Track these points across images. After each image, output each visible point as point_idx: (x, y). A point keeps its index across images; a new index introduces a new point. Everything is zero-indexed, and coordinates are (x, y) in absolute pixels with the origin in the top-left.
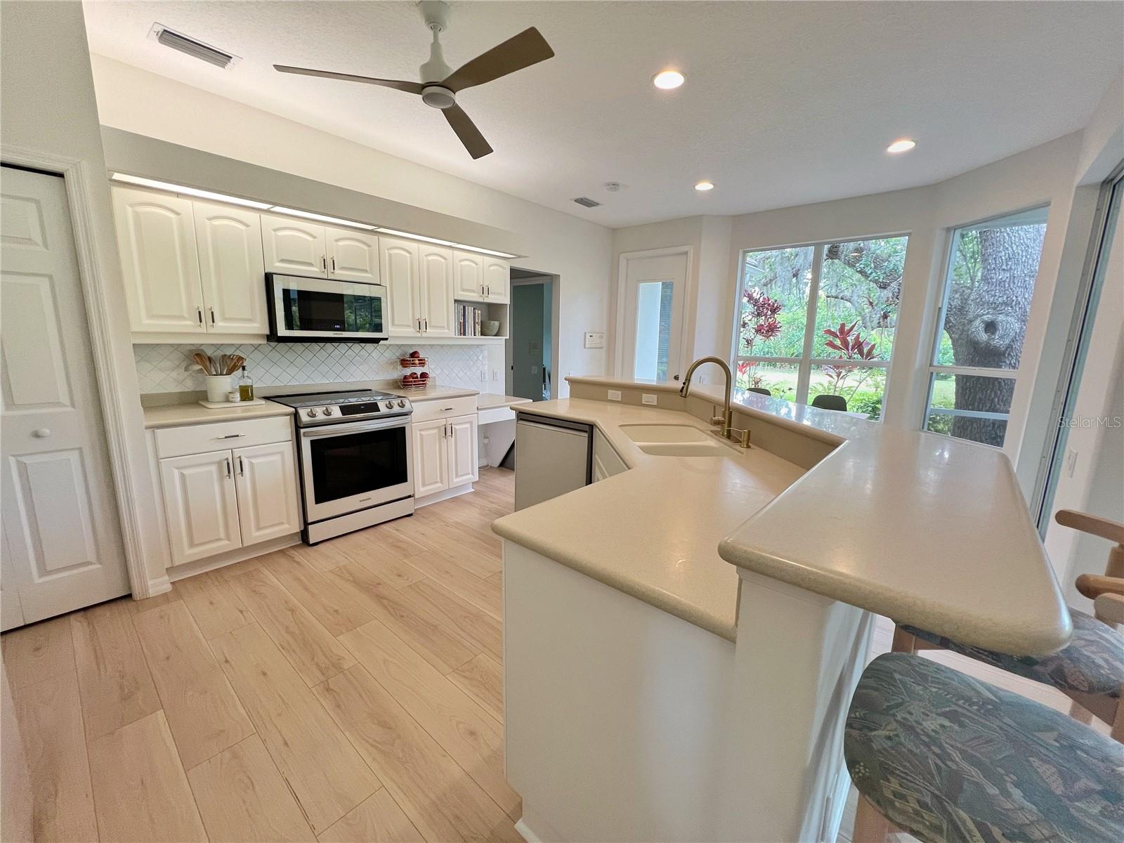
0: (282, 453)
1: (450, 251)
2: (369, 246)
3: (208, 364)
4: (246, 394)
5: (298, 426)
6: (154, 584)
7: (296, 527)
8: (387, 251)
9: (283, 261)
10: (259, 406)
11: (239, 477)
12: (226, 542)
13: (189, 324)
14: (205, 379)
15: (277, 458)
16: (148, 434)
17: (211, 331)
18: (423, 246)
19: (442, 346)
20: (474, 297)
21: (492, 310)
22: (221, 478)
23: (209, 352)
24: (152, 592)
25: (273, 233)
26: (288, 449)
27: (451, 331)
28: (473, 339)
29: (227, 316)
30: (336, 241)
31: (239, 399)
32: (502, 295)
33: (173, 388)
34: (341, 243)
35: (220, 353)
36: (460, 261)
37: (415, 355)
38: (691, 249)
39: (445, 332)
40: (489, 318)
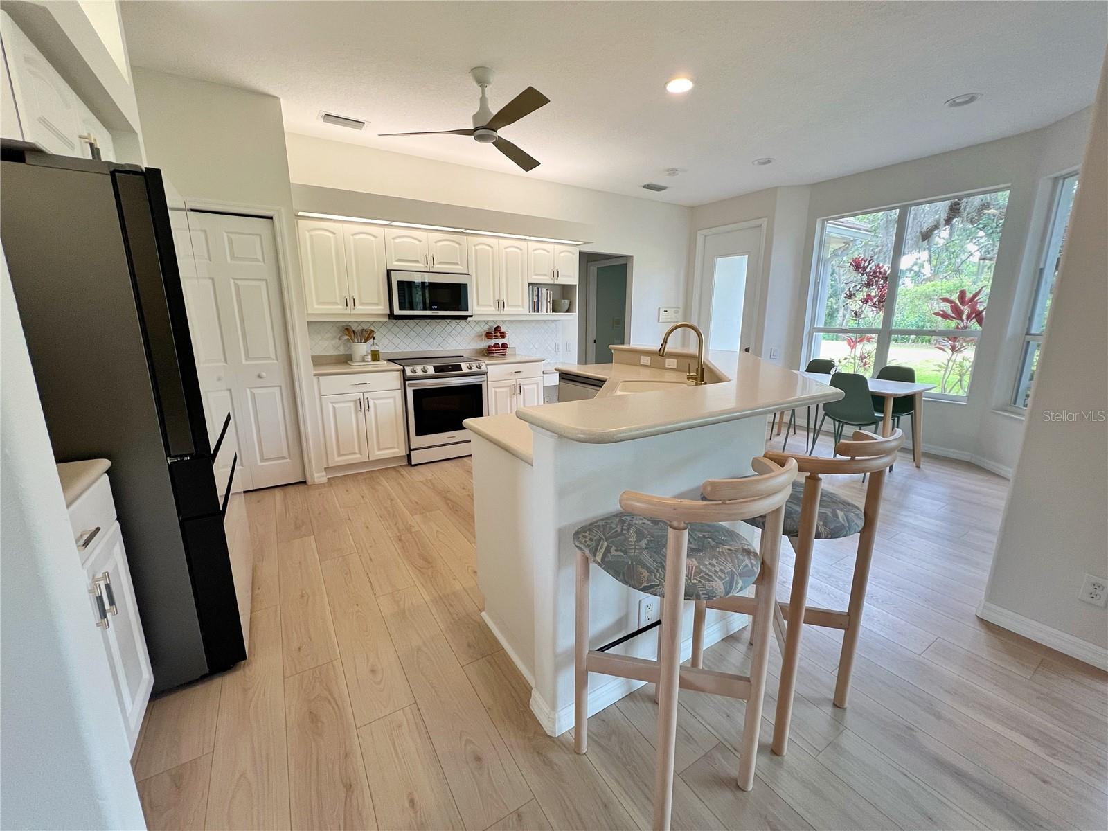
0: (394, 398)
1: (525, 243)
2: (460, 244)
3: (353, 335)
4: (376, 356)
5: (405, 379)
6: (318, 477)
7: (402, 451)
8: (473, 248)
9: (399, 260)
10: (383, 364)
11: (367, 412)
12: (358, 456)
13: (339, 308)
14: (351, 346)
15: (391, 401)
16: (315, 379)
17: (353, 312)
18: (501, 241)
19: (519, 321)
20: (547, 280)
21: (566, 290)
22: (356, 412)
23: (354, 327)
24: (317, 481)
25: (392, 240)
26: (398, 394)
27: (526, 309)
28: (545, 315)
29: (363, 301)
30: (436, 242)
31: (370, 360)
32: (571, 276)
33: (332, 352)
34: (439, 244)
35: (360, 328)
36: (534, 251)
37: (497, 329)
38: (764, 222)
39: (520, 310)
40: (560, 298)
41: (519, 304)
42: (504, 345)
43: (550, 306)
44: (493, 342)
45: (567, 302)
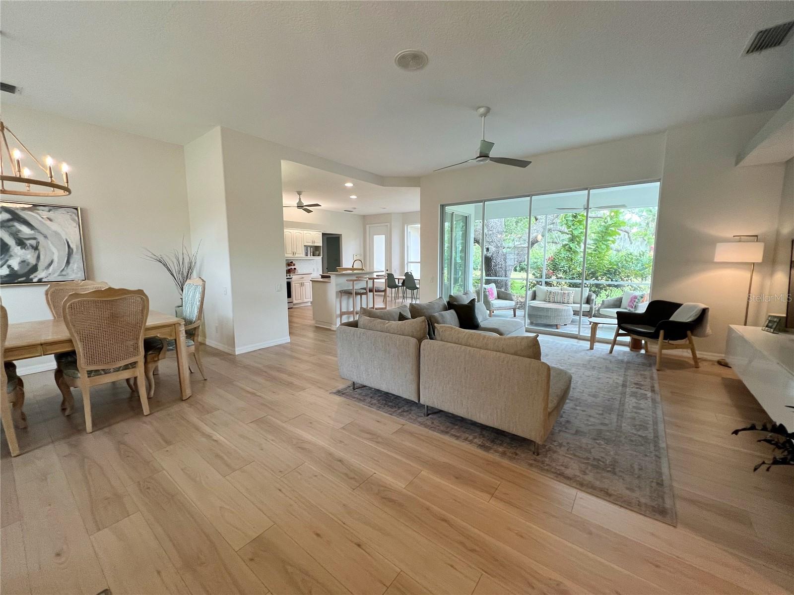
18: (294, 230)
19: (300, 260)
20: (311, 244)
21: (316, 248)
27: (303, 255)
28: (310, 257)
32: (319, 243)
36: (306, 234)
37: (292, 262)
38: (388, 224)
39: (301, 255)
40: (315, 251)
41: (301, 254)
42: (295, 269)
43: (312, 254)
44: (290, 268)
45: (318, 252)
